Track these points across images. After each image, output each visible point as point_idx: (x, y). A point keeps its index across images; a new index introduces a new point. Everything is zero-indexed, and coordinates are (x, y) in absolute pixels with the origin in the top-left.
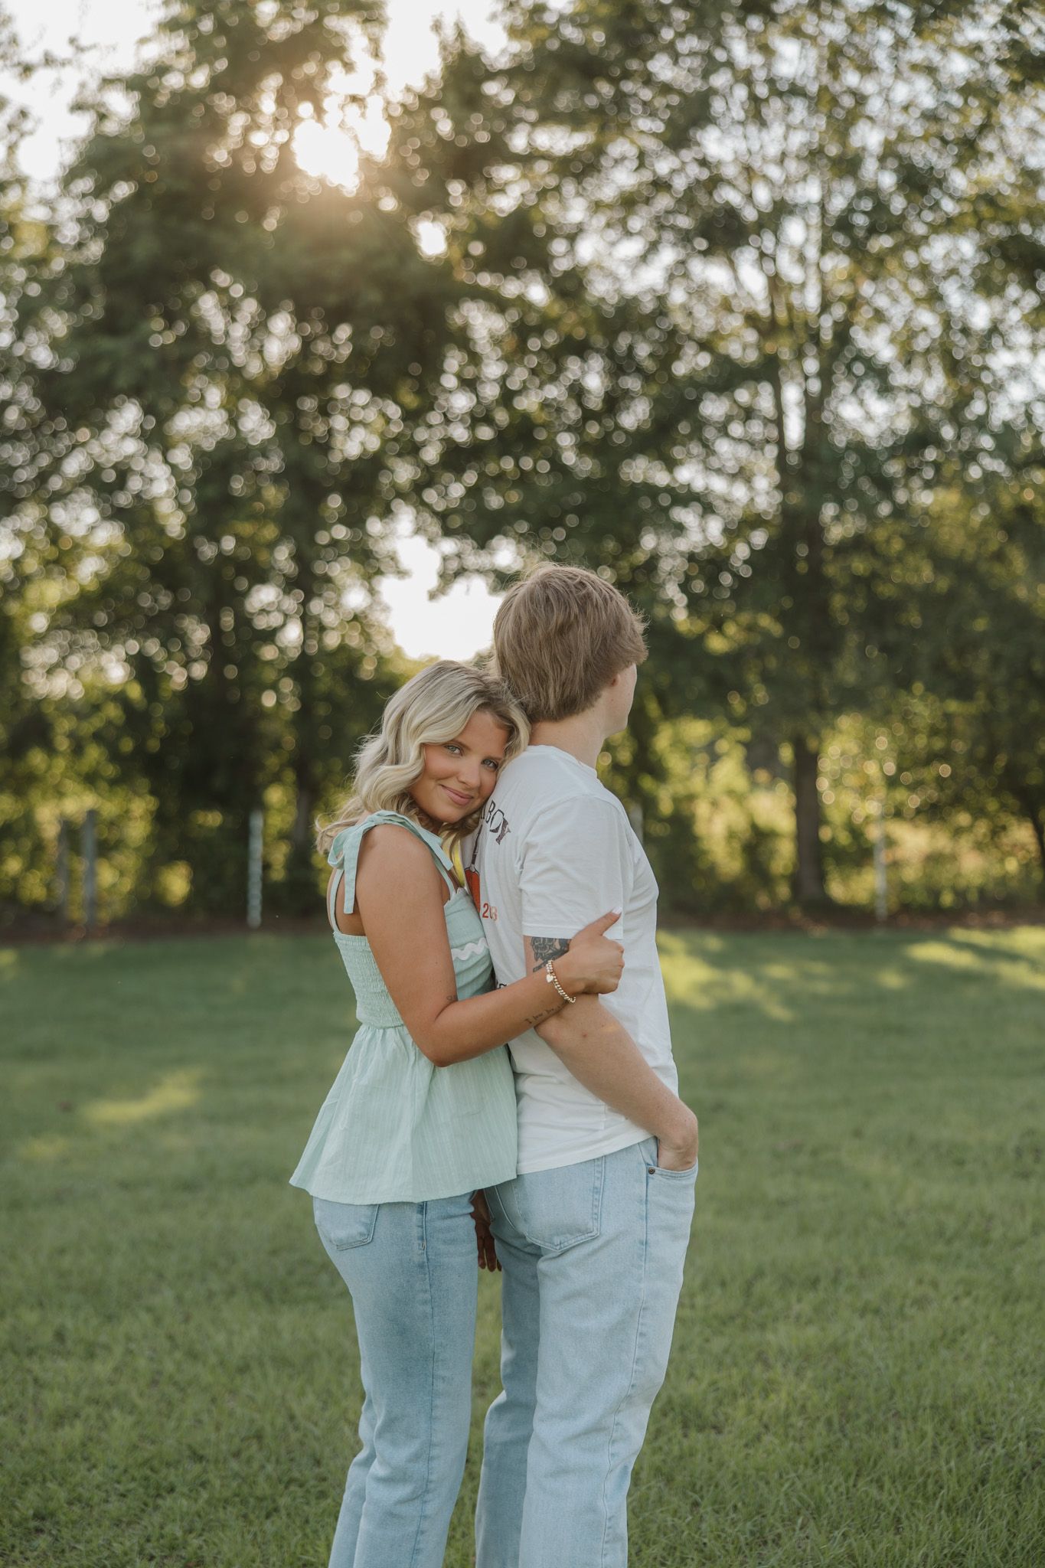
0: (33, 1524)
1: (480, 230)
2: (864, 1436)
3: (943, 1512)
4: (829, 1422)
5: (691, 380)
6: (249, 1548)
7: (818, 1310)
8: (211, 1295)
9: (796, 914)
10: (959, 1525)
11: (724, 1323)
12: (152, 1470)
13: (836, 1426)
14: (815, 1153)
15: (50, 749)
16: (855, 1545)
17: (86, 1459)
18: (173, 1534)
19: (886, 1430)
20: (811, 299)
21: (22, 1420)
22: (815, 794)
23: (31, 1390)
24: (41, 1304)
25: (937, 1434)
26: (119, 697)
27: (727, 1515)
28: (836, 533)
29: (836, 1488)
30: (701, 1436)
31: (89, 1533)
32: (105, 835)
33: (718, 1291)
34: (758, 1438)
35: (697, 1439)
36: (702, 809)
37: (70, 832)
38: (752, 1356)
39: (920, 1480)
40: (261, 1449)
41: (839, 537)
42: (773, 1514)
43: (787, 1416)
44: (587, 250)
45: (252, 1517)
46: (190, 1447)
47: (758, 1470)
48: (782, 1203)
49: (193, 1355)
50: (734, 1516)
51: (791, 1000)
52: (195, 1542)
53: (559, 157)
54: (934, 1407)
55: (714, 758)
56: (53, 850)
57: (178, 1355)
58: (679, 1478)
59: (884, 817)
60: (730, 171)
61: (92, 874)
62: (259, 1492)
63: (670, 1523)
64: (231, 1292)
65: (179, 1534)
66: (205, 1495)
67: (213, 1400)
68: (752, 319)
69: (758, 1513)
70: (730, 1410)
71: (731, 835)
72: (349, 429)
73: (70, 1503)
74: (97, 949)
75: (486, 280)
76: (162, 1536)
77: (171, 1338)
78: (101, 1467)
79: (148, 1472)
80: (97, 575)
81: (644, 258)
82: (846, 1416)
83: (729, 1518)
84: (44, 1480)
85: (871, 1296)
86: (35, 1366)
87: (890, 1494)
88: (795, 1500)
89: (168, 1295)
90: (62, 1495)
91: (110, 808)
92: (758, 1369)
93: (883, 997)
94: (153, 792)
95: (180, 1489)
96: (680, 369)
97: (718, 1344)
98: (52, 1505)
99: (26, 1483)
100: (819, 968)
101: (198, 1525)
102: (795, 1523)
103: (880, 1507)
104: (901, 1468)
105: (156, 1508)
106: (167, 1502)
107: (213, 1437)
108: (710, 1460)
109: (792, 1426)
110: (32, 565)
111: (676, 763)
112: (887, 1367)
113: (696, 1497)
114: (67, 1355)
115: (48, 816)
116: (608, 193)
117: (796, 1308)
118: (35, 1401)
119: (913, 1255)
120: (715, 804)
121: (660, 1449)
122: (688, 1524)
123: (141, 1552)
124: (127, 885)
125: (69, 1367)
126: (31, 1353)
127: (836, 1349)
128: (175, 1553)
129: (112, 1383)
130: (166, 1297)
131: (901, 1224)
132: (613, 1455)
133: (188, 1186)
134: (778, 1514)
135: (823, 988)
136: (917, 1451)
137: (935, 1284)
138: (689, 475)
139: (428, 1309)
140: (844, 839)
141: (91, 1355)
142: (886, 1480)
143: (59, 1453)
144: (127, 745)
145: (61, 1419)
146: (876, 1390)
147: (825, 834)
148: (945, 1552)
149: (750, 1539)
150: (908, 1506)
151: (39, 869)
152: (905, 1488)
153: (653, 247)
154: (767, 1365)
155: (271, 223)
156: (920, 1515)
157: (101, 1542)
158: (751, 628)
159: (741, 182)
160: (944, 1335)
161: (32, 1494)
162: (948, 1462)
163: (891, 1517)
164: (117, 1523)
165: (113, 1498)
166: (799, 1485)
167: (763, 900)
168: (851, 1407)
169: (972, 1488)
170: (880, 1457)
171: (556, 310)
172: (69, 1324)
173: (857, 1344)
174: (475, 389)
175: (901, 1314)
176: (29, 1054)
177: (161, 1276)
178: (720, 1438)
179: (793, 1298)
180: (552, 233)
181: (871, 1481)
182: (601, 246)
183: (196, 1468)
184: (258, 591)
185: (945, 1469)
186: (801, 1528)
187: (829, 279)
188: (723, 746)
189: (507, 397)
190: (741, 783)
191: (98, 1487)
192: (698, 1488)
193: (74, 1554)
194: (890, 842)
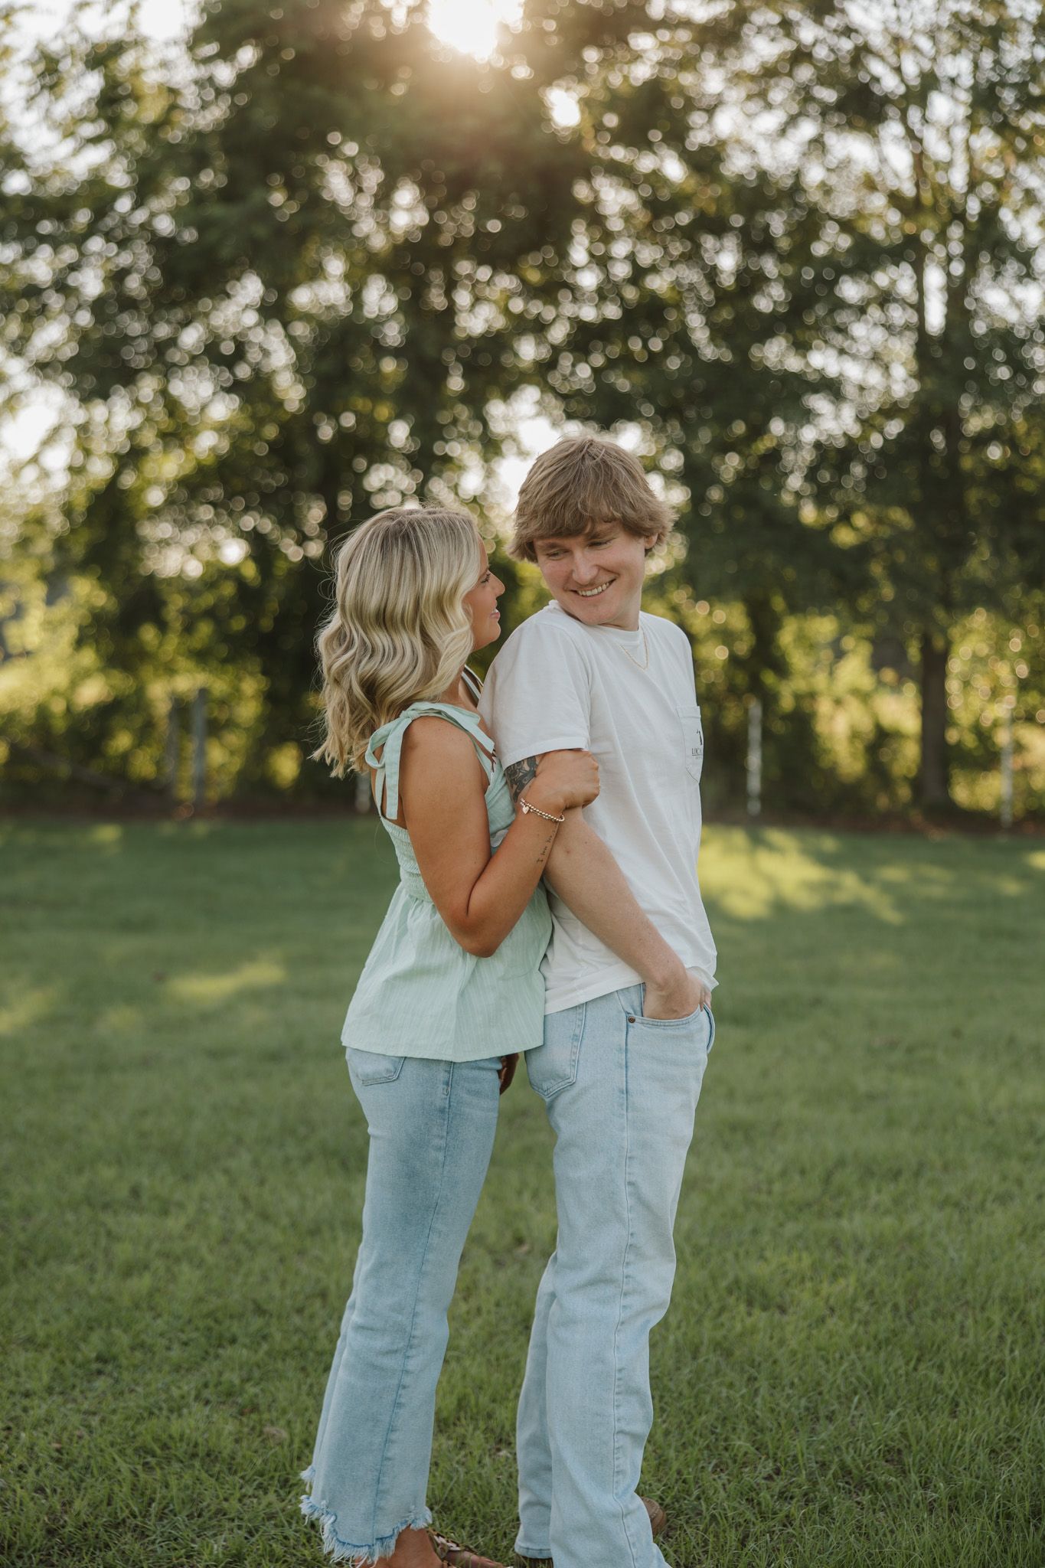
0: (95, 1366)
1: (614, 101)
2: (930, 1322)
3: (1003, 1398)
4: (896, 1308)
5: (830, 261)
6: (304, 1397)
7: (897, 1201)
8: (287, 1161)
9: (916, 816)
10: (1017, 1411)
11: (800, 1210)
12: (216, 1321)
13: (903, 1310)
14: (910, 1050)
15: (163, 626)
16: (908, 1426)
17: (152, 1308)
18: (231, 1382)
19: (953, 1317)
20: (958, 178)
21: (92, 1269)
22: (943, 694)
23: (103, 1242)
24: (119, 1162)
25: (1005, 1324)
26: (232, 574)
27: (783, 1390)
28: (975, 424)
29: (896, 1371)
30: (764, 1315)
31: (149, 1376)
32: (216, 714)
33: (797, 1178)
34: (822, 1320)
35: (760, 1317)
36: (824, 707)
37: (181, 709)
38: (824, 1242)
39: (983, 1367)
40: (324, 1307)
41: (978, 429)
42: (829, 1392)
43: (854, 1301)
44: (726, 123)
45: (310, 1369)
46: (255, 1302)
47: (819, 1349)
48: (871, 1097)
49: (265, 1217)
50: (790, 1392)
51: (903, 902)
52: (251, 1390)
53: (699, 25)
54: (1004, 1299)
55: (839, 654)
56: (163, 726)
57: (250, 1216)
58: (737, 1353)
59: (1014, 720)
60: (878, 41)
61: (202, 753)
62: (319, 1348)
63: (724, 1395)
64: (307, 1159)
65: (237, 1382)
66: (265, 1347)
67: (282, 1260)
68: (895, 199)
69: (814, 1390)
70: (796, 1292)
71: (854, 735)
72: (473, 306)
73: (133, 1349)
74: (201, 828)
75: (619, 153)
76: (219, 1383)
77: (245, 1200)
78: (166, 1317)
79: (211, 1323)
80: (213, 449)
81: (783, 132)
82: (914, 1304)
83: (785, 1394)
84: (109, 1327)
85: (954, 1190)
86: (108, 1219)
87: (951, 1379)
88: (853, 1380)
89: (245, 1158)
90: (125, 1340)
91: (219, 686)
92: (829, 1254)
93: (998, 902)
94: (265, 672)
95: (242, 1339)
96: (819, 249)
97: (791, 1229)
98: (115, 1350)
99: (91, 1328)
100: (935, 872)
101: (257, 1374)
102: (852, 1401)
103: (937, 1390)
104: (965, 1354)
105: (217, 1357)
106: (227, 1352)
107: (277, 1293)
108: (771, 1338)
109: (859, 1310)
110: (148, 438)
111: (798, 660)
112: (961, 1258)
113: (753, 1371)
114: (141, 1210)
115: (159, 692)
116: (750, 63)
117: (874, 1198)
118: (107, 1252)
119: (1001, 1152)
120: (838, 702)
121: (722, 1325)
122: (742, 1397)
123: (197, 1398)
124: (236, 764)
125: (141, 1223)
126: (106, 1206)
127: (910, 1238)
128: (231, 1400)
129: (183, 1238)
130: (242, 1161)
131: (991, 1122)
132: (624, 1307)
133: (274, 1057)
134: (834, 1392)
135: (937, 892)
136: (983, 1339)
137: (1020, 1182)
138: (822, 360)
139: (440, 1156)
140: (970, 741)
141: (165, 1212)
142: (947, 1365)
143: (126, 1301)
144: (239, 624)
145: (129, 1271)
146: (947, 1280)
147: (952, 736)
148: (1001, 1436)
149: (804, 1414)
150: (967, 1390)
151: (149, 746)
152: (966, 1373)
153: (792, 121)
154: (839, 1251)
155: (399, 90)
156: (979, 1399)
157: (160, 1385)
158: (880, 520)
159: (889, 53)
160: (1024, 1229)
161: (96, 1338)
162: (1012, 1351)
163: (949, 1400)
164: (177, 1369)
165: (176, 1346)
166: (859, 1366)
167: (883, 802)
168: (920, 1294)
169: (1035, 1378)
170: (944, 1342)
171: (692, 185)
172: (146, 1182)
173: (933, 1235)
174: (606, 266)
175: (982, 1207)
176: (128, 926)
177: (239, 1140)
178: (786, 1318)
179: (873, 1191)
180: (690, 105)
181: (933, 1366)
182: (740, 118)
183: (257, 1323)
184: (377, 470)
185: (1008, 1359)
186: (856, 1408)
187: (978, 158)
188: (848, 642)
189: (639, 274)
190: (866, 681)
191: (162, 1335)
192: (756, 1363)
193: (133, 1396)
194: (1019, 747)
